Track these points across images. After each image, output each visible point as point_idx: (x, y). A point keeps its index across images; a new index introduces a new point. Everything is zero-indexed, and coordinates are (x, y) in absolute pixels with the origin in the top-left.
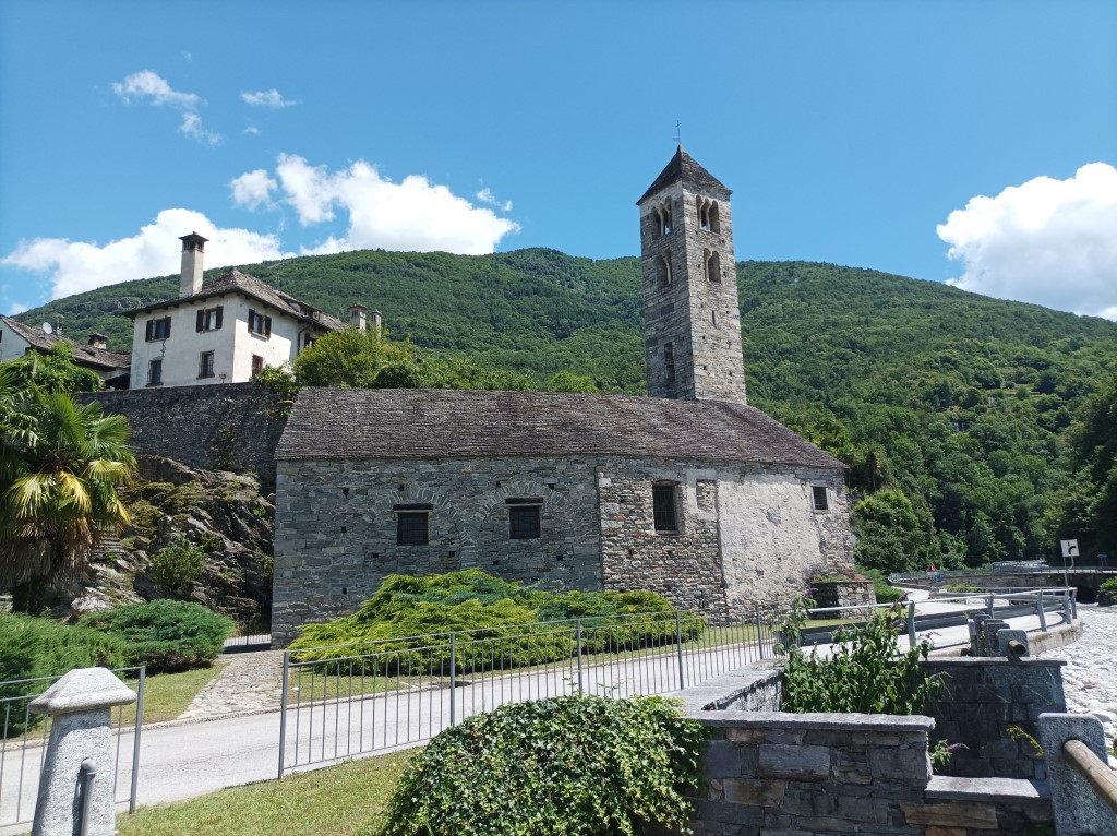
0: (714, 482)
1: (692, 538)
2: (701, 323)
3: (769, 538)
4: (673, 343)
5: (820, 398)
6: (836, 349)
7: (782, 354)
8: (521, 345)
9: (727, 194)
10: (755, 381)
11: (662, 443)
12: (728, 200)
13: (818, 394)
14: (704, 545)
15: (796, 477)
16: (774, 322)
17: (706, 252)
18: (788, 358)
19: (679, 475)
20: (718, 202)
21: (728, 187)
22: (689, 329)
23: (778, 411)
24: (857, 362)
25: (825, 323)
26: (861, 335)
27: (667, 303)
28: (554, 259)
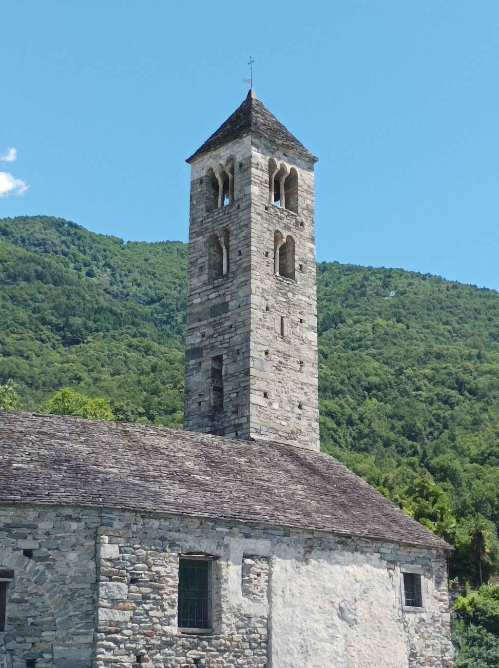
0: (267, 559)
1: (231, 640)
2: (264, 332)
3: (340, 645)
4: (224, 357)
5: (415, 453)
6: (438, 389)
7: (368, 389)
8: (12, 349)
9: (310, 162)
10: (331, 423)
11: (197, 498)
12: (311, 169)
13: (412, 447)
14: (247, 652)
15: (381, 558)
16: (360, 346)
17: (277, 236)
18: (376, 396)
19: (219, 546)
20: (298, 170)
21: (312, 152)
22: (247, 340)
23: (359, 467)
24: (465, 408)
25: (426, 354)
26: (471, 372)
27: (219, 301)
28: (69, 234)
